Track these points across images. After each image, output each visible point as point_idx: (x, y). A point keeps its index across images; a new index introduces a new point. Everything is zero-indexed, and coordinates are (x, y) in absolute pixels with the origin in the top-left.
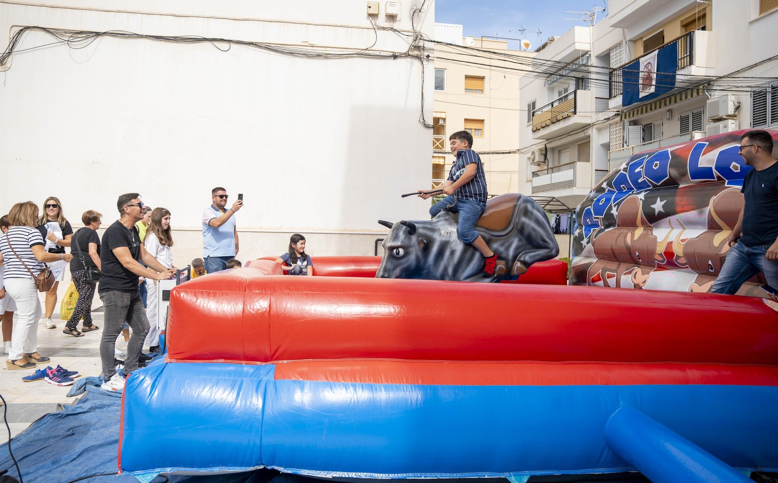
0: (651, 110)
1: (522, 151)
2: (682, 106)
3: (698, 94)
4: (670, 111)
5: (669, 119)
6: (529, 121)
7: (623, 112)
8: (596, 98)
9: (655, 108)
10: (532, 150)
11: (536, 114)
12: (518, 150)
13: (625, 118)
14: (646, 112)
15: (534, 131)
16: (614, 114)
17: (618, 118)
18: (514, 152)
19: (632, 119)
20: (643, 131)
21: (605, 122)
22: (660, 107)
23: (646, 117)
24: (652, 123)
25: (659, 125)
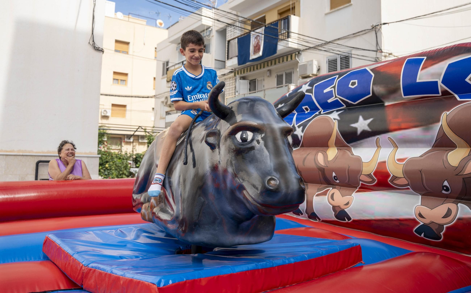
0: (257, 69)
1: (157, 97)
2: (279, 67)
3: (291, 59)
4: (270, 71)
5: (269, 76)
6: (163, 75)
7: (235, 69)
8: (215, 60)
9: (261, 68)
10: (165, 96)
11: (170, 69)
12: (155, 96)
13: (238, 74)
14: (254, 70)
15: (168, 82)
16: (228, 71)
17: (233, 74)
18: (152, 97)
19: (243, 75)
20: (250, 84)
21: (221, 77)
22: (264, 67)
23: (252, 75)
24: (256, 79)
25: (262, 80)
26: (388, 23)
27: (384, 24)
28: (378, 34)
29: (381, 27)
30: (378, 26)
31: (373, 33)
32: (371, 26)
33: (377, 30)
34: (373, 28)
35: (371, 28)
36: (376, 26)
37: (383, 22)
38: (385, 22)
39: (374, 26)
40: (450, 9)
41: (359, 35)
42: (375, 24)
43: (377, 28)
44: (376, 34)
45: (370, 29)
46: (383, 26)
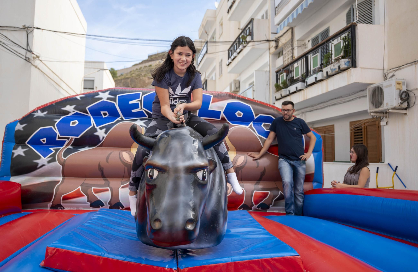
26: (42, 29)
27: (37, 28)
28: (29, 36)
29: (33, 30)
30: (31, 28)
31: (24, 33)
32: (23, 26)
33: (29, 32)
34: (25, 28)
35: (22, 27)
36: (28, 27)
37: (36, 26)
38: (39, 27)
39: (26, 26)
40: (96, 36)
41: (7, 30)
42: (27, 25)
43: (29, 30)
44: (27, 35)
45: (22, 29)
46: (35, 30)
